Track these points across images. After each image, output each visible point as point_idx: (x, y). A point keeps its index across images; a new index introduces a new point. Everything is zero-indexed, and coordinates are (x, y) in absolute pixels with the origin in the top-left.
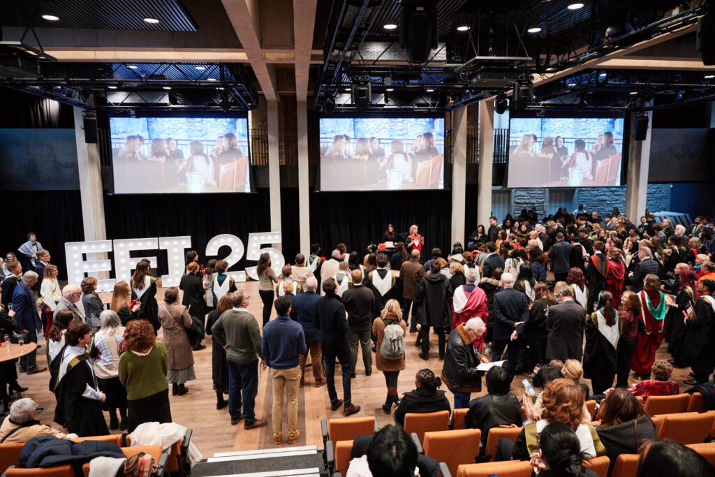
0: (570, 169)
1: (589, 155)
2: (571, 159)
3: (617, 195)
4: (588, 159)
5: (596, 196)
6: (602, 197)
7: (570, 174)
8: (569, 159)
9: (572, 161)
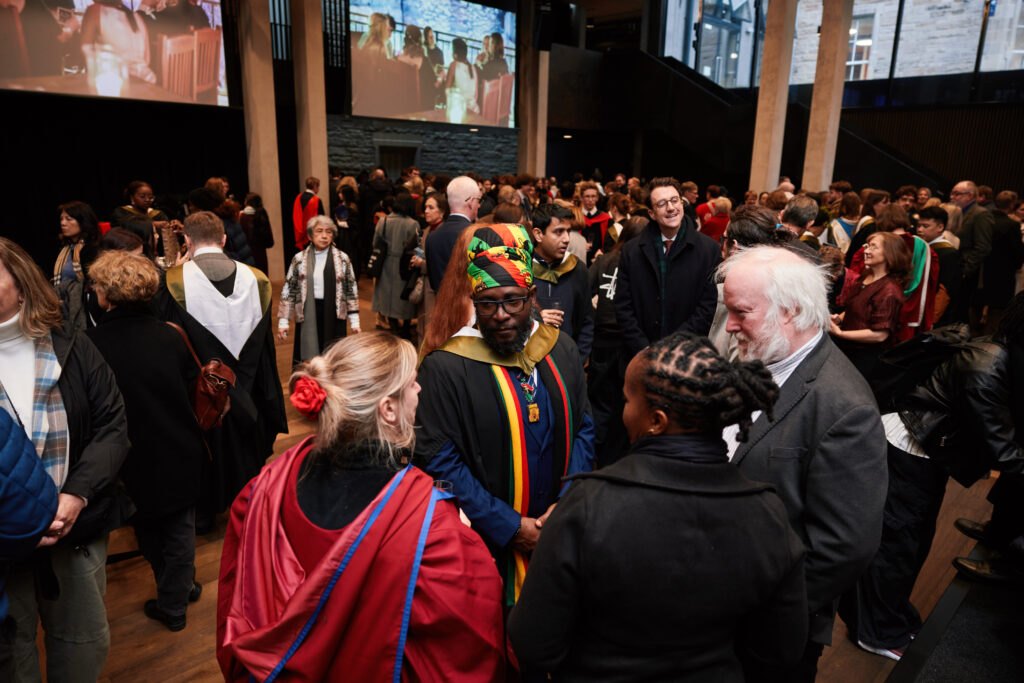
0: (447, 91)
1: (473, 69)
2: (449, 73)
3: (472, 161)
4: (472, 76)
5: (445, 160)
6: (452, 163)
7: (448, 99)
8: (446, 71)
9: (450, 77)
